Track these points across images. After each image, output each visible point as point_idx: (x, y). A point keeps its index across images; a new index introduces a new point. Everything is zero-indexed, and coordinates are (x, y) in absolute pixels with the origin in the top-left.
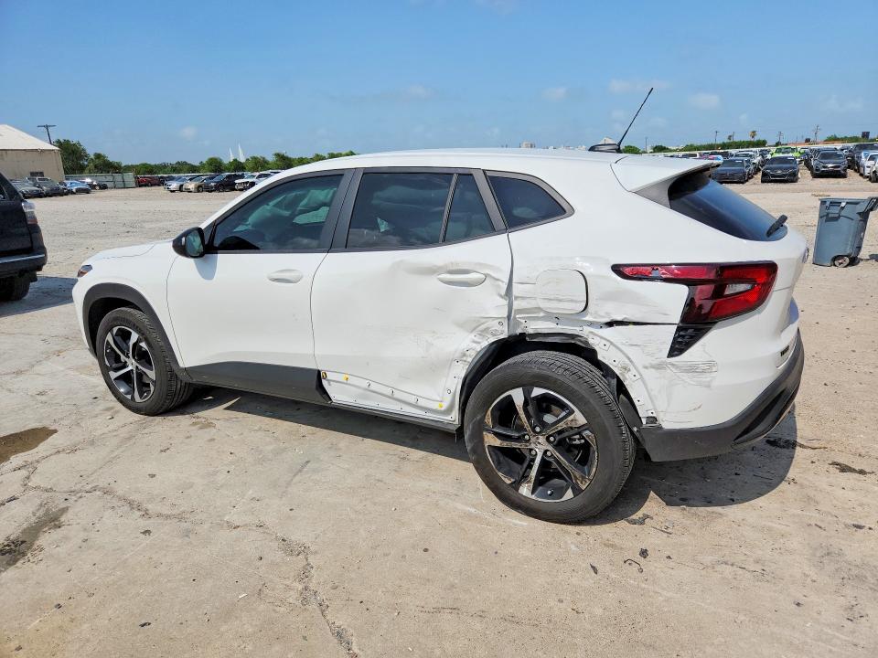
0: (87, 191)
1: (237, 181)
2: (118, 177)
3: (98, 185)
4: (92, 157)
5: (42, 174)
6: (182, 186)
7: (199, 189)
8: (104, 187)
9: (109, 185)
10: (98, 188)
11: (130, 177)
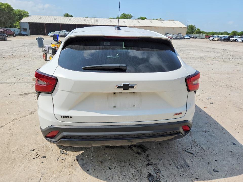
0: (189, 39)
1: (231, 39)
2: (201, 35)
3: (195, 37)
4: (196, 29)
5: (181, 33)
6: (213, 39)
7: (218, 40)
8: (196, 38)
9: (197, 37)
10: (194, 38)
11: (204, 36)
